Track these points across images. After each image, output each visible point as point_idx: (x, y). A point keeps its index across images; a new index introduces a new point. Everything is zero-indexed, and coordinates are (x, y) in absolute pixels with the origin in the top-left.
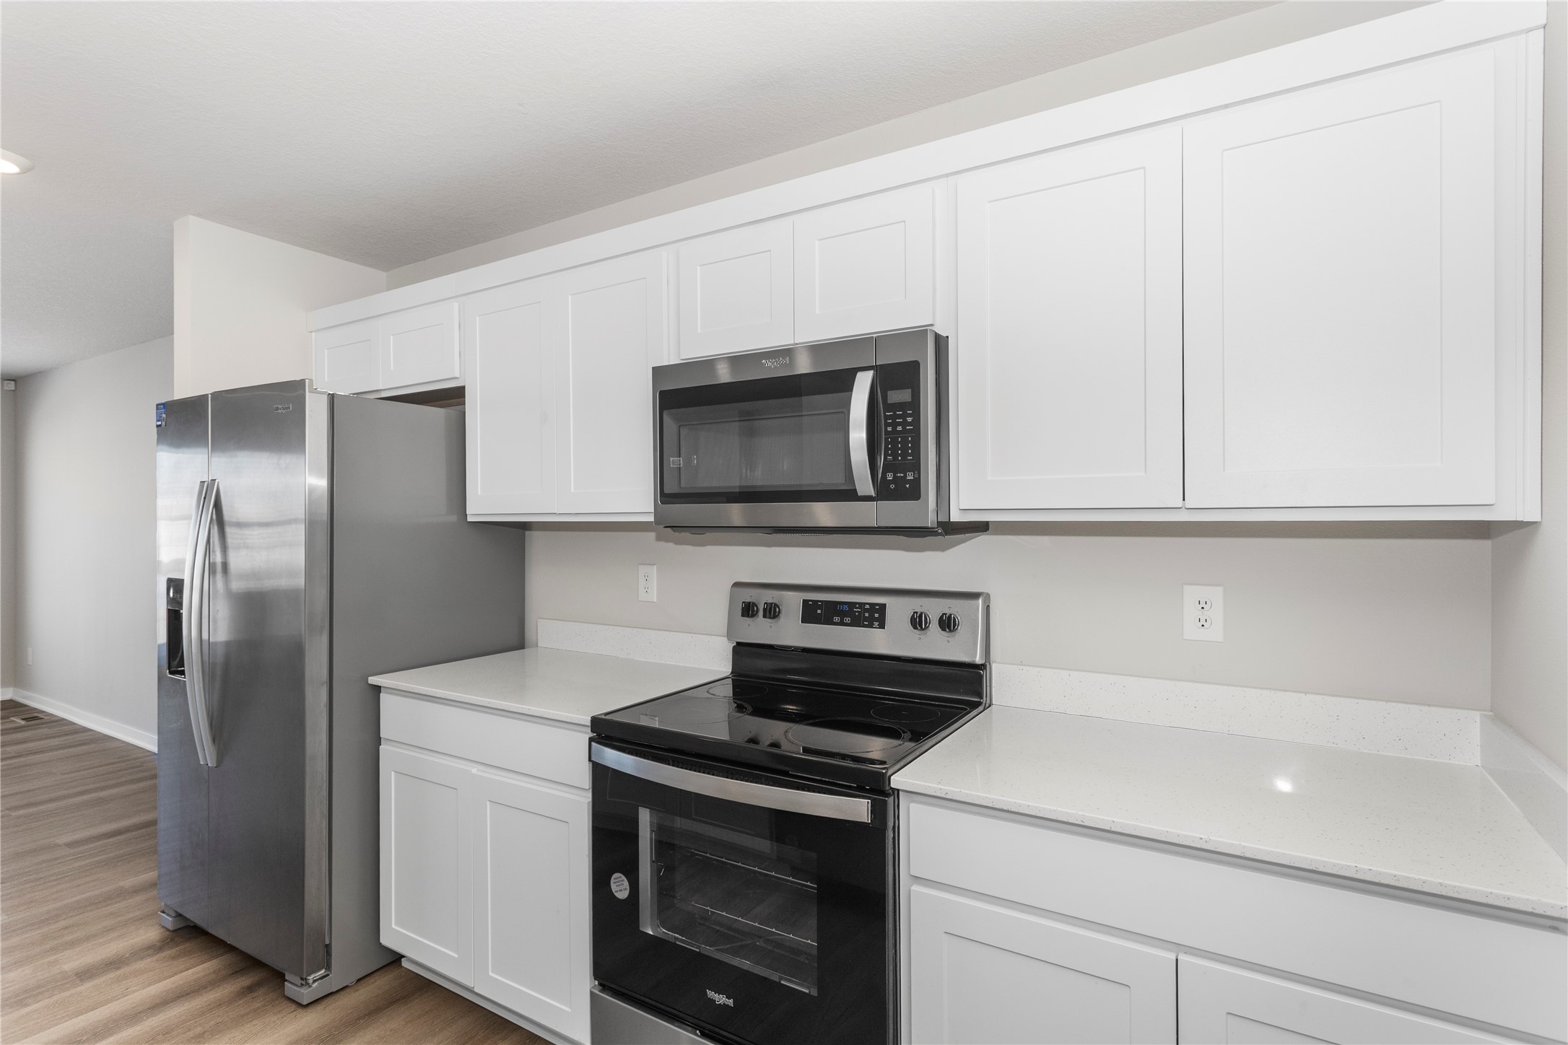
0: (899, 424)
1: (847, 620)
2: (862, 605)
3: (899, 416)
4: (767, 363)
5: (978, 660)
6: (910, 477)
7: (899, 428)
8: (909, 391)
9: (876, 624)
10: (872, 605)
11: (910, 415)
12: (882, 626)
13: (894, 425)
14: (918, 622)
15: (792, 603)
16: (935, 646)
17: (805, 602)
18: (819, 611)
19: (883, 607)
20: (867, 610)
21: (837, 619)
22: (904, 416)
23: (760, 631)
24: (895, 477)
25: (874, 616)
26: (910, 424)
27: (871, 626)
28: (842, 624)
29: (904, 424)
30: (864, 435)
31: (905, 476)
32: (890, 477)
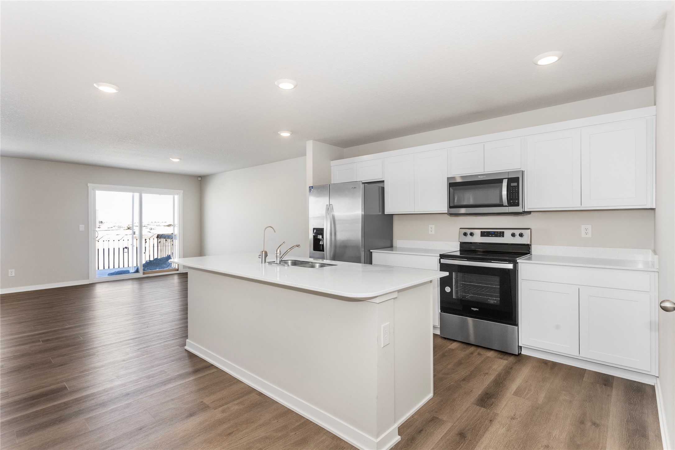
0: (514, 190)
1: (493, 235)
2: (497, 232)
3: (514, 189)
4: (480, 177)
5: (529, 243)
6: (517, 201)
7: (514, 191)
8: (517, 183)
9: (501, 236)
10: (500, 232)
11: (517, 188)
12: (503, 236)
13: (513, 190)
14: (513, 235)
15: (478, 232)
16: (517, 240)
17: (481, 231)
18: (485, 234)
19: (504, 232)
20: (499, 233)
21: (490, 235)
22: (515, 189)
23: (469, 239)
24: (513, 201)
25: (501, 234)
26: (517, 190)
27: (500, 237)
28: (492, 236)
29: (515, 190)
30: (506, 193)
31: (515, 201)
32: (512, 201)
